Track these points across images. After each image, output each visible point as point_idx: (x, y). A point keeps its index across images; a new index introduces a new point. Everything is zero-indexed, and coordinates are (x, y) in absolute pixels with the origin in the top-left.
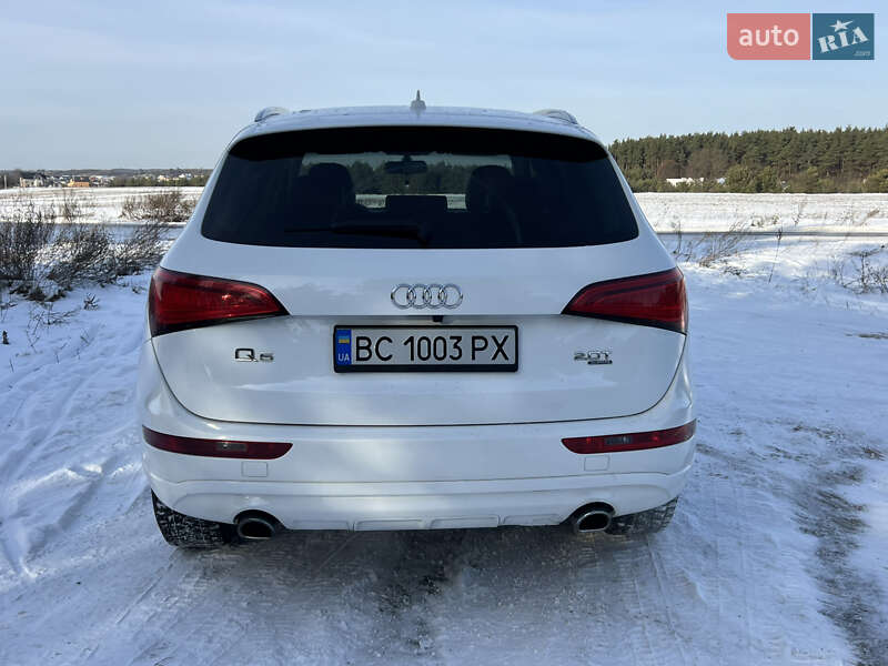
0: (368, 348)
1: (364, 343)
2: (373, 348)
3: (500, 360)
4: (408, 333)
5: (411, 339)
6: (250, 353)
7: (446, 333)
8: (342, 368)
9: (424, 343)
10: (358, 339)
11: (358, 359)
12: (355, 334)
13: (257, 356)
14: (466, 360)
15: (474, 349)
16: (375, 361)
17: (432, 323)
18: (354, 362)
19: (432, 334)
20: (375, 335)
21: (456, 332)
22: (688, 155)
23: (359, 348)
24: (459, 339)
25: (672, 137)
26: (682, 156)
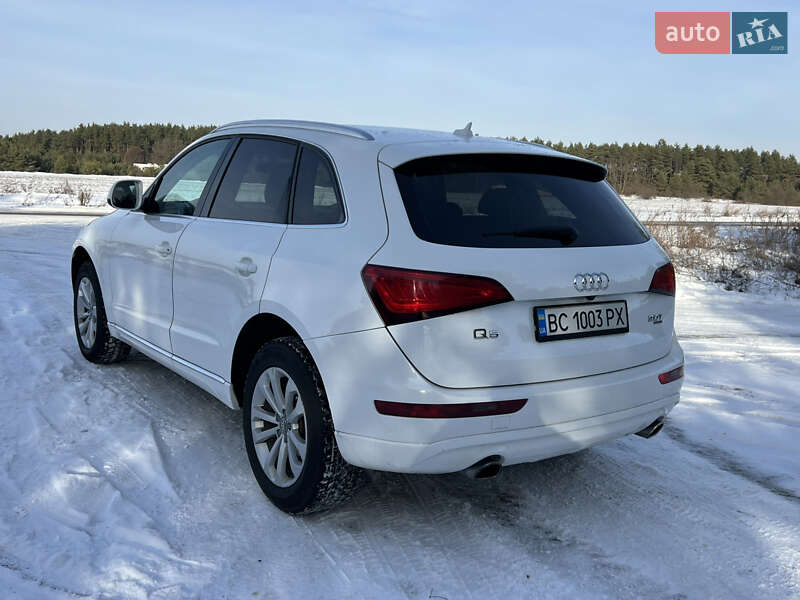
0: (555, 322)
1: (552, 319)
2: (557, 322)
3: (621, 326)
4: (575, 310)
5: (576, 314)
6: (483, 332)
7: (593, 308)
8: (541, 338)
9: (583, 315)
10: (549, 316)
11: (551, 331)
12: (547, 312)
13: (488, 335)
14: (605, 327)
15: (608, 319)
16: (560, 332)
17: (585, 301)
18: (549, 334)
19: (587, 309)
20: (558, 312)
21: (598, 307)
22: (152, 143)
23: (550, 323)
24: (600, 311)
25: (135, 125)
26: (146, 143)
